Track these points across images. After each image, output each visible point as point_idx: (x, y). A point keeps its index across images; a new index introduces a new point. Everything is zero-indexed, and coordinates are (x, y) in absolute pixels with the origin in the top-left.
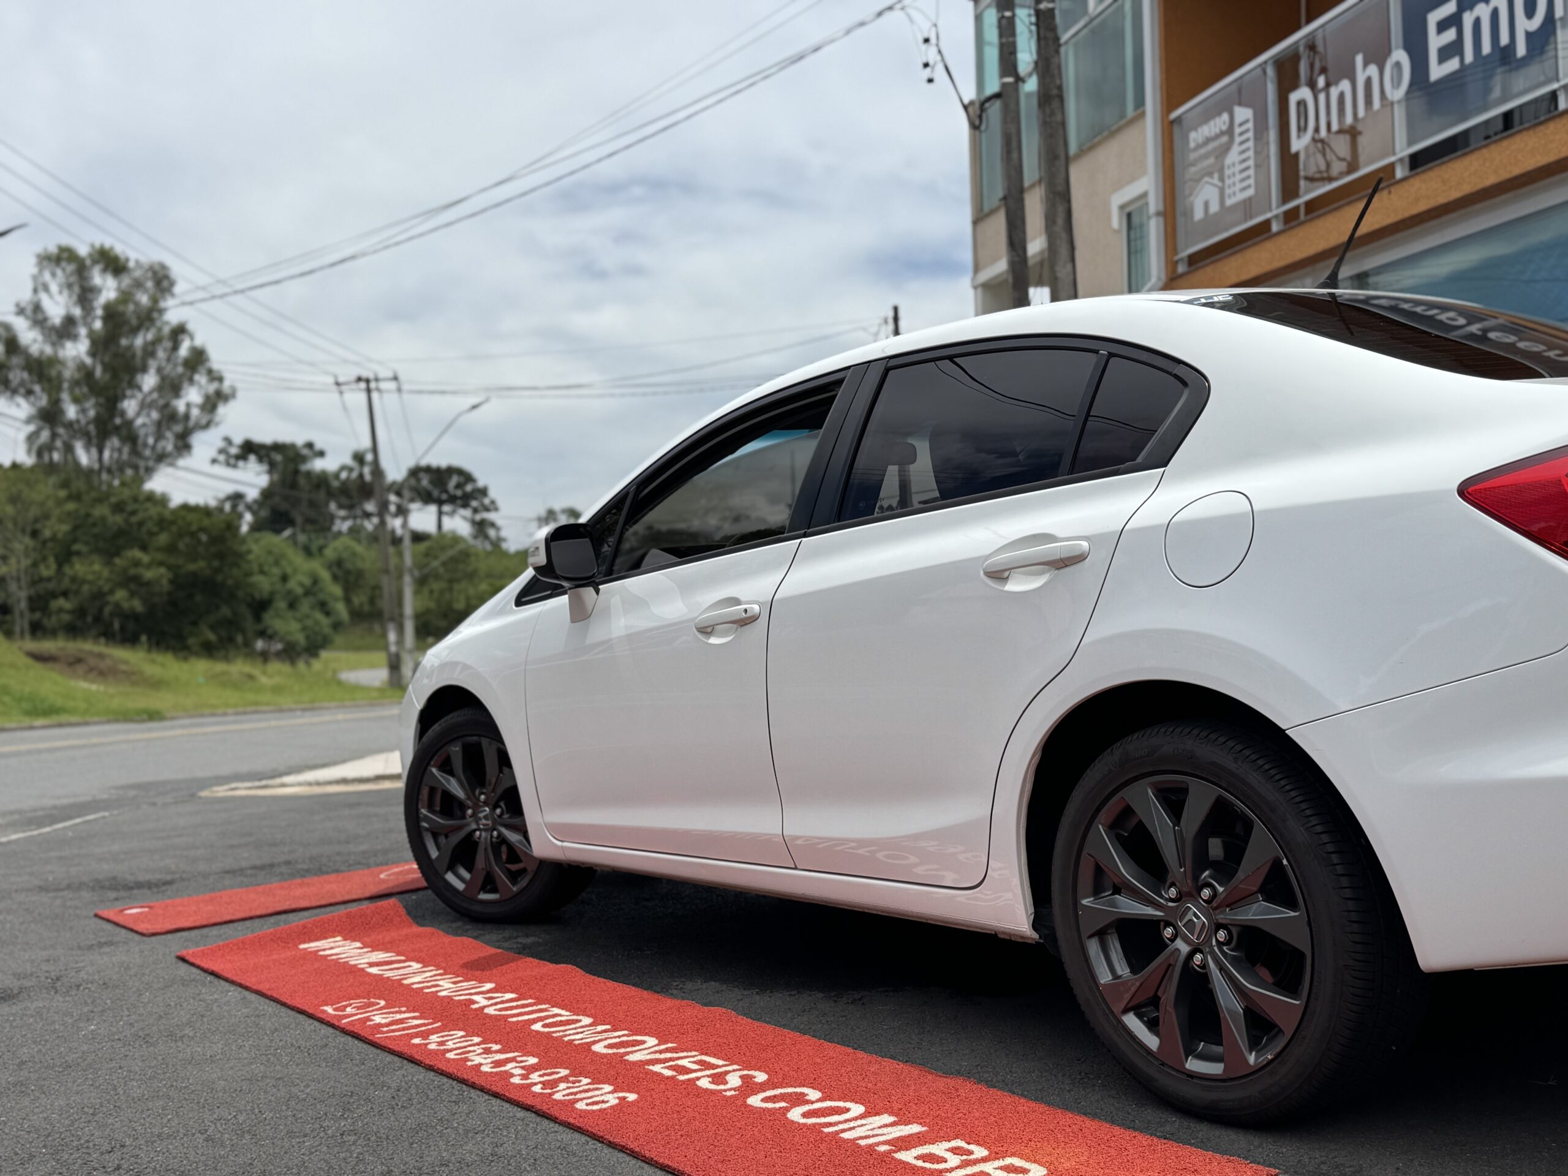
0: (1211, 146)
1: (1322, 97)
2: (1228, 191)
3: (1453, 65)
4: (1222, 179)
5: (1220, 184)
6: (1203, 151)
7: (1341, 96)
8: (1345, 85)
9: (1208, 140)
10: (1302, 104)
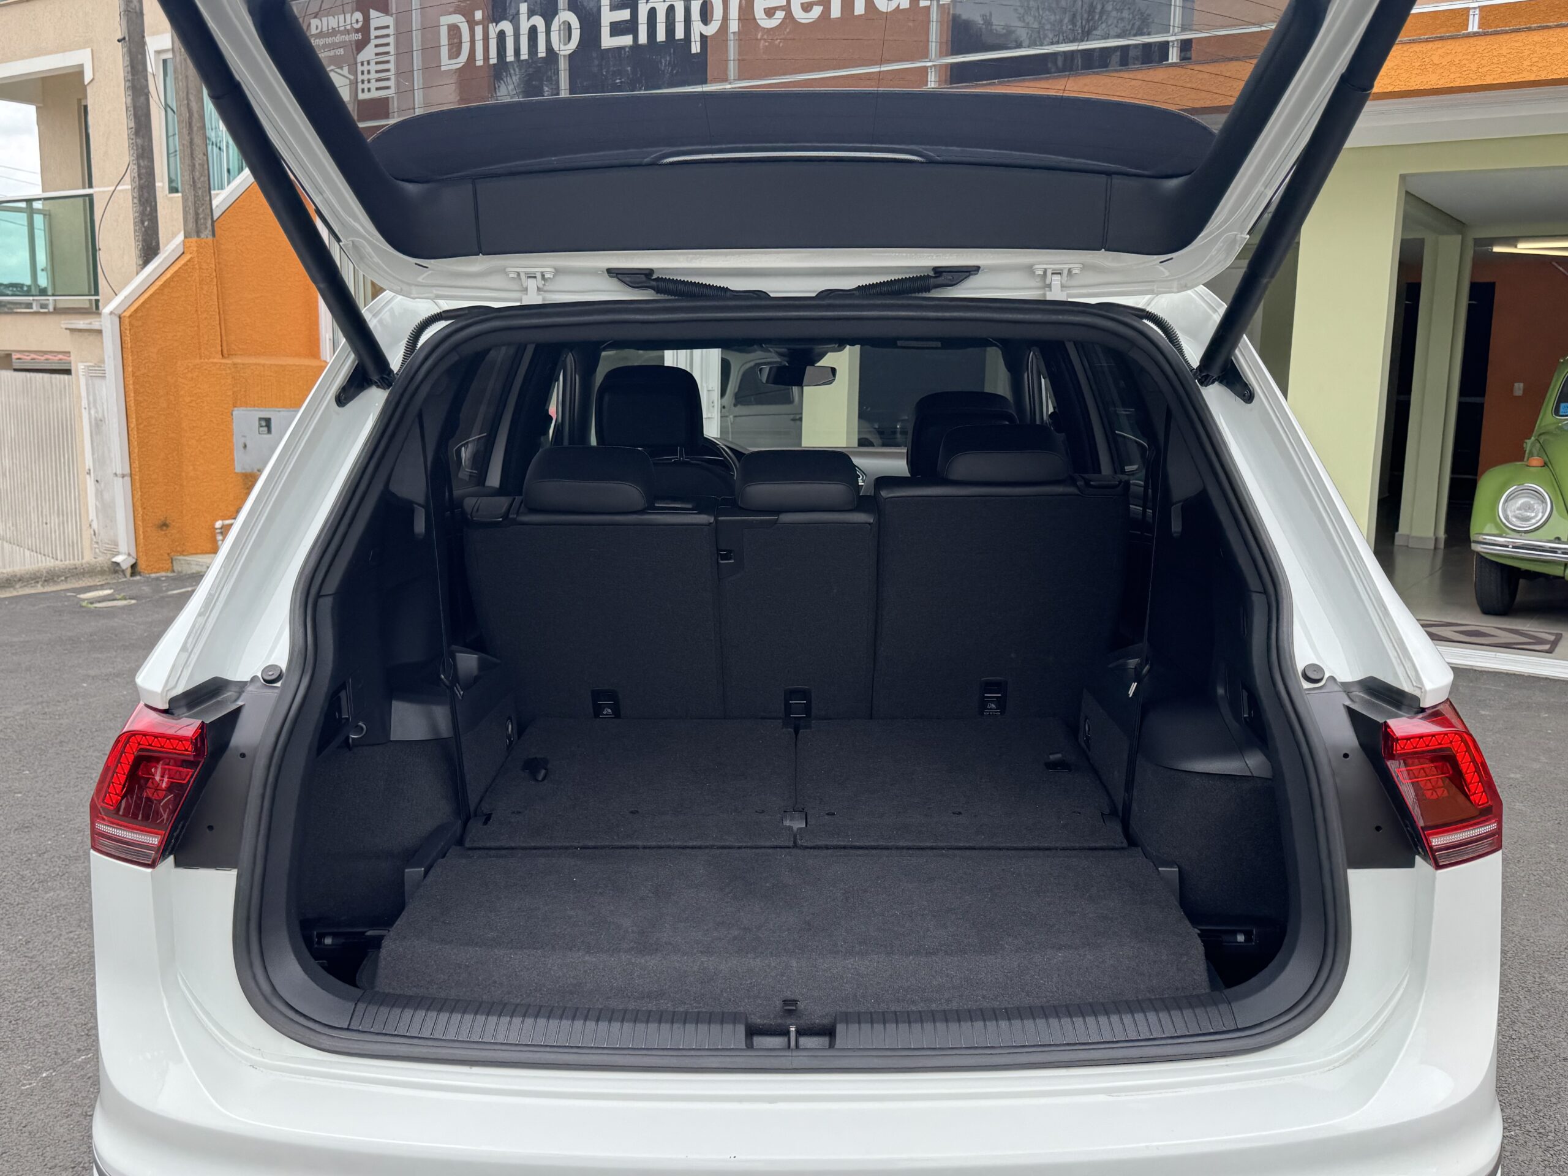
0: (338, 39)
1: (479, 30)
2: (360, 86)
3: (626, 40)
4: (353, 71)
5: (352, 77)
6: (329, 40)
7: (501, 35)
8: (506, 26)
9: (334, 32)
10: (454, 30)
